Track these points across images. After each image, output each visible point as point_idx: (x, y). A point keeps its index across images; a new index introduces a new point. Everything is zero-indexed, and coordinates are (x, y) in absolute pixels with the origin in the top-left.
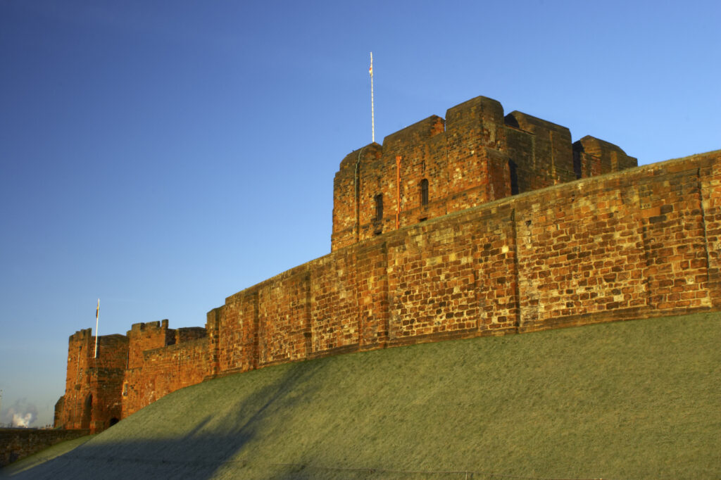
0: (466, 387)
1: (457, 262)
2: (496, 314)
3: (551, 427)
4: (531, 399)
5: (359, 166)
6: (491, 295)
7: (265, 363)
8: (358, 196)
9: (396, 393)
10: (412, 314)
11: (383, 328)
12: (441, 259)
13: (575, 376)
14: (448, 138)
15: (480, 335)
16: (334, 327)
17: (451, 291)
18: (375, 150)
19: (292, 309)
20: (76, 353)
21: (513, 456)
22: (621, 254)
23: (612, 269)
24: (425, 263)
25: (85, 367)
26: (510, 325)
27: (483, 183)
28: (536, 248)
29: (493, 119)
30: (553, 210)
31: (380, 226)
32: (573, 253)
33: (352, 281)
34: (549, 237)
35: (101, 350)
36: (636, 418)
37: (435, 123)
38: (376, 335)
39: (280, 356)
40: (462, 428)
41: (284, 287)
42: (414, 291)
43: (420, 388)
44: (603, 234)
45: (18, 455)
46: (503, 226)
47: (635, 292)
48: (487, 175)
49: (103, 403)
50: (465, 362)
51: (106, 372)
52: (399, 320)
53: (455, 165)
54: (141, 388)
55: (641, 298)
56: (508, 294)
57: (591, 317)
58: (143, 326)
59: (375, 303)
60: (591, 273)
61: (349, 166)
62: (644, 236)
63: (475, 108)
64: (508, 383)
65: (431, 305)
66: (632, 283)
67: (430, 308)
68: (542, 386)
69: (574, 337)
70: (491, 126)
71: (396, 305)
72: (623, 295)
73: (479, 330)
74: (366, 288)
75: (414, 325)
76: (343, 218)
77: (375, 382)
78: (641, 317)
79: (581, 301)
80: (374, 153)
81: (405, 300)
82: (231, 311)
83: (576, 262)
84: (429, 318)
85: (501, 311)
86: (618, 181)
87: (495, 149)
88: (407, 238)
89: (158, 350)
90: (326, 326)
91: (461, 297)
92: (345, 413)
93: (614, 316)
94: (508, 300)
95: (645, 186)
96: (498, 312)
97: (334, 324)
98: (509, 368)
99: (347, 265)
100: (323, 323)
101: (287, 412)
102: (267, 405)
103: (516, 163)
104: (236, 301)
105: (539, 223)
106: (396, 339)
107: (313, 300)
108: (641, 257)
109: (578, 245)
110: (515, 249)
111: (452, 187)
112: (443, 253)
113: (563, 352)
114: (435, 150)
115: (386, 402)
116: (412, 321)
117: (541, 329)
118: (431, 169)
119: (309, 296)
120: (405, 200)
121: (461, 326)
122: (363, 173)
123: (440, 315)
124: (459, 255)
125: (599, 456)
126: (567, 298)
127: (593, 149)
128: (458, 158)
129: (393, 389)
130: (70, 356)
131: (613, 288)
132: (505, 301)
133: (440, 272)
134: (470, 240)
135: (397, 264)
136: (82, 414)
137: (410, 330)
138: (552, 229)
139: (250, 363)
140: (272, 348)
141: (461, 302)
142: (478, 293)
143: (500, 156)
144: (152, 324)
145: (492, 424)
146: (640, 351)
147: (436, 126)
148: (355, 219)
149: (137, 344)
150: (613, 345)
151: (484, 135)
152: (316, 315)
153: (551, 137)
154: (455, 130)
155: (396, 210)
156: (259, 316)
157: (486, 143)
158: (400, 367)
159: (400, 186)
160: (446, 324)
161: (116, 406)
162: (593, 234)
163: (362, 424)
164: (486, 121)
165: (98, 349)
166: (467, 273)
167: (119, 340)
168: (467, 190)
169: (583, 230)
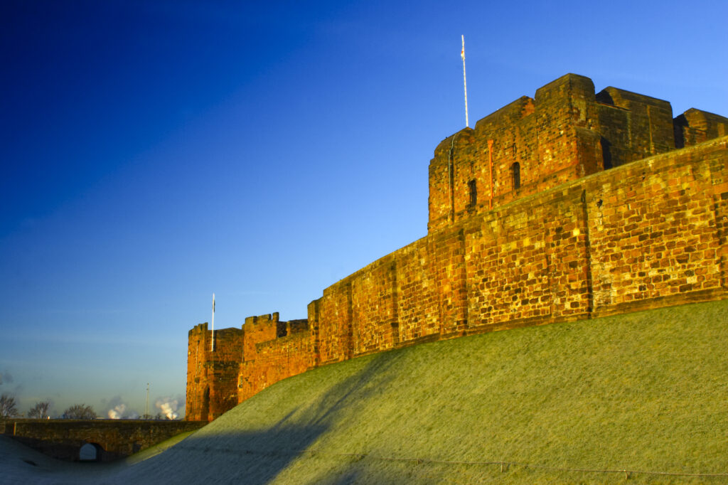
0: (523, 376)
1: (531, 247)
2: (569, 300)
3: (592, 417)
4: (581, 387)
5: (452, 153)
6: (563, 280)
7: (360, 354)
8: (452, 183)
9: (459, 382)
10: (490, 301)
11: (461, 316)
12: (516, 245)
13: (627, 363)
14: (537, 119)
15: (553, 321)
16: (418, 316)
17: (526, 277)
18: (468, 135)
19: (380, 299)
20: (194, 347)
21: (551, 446)
22: (694, 233)
23: (685, 248)
24: (501, 249)
25: (203, 360)
26: (582, 310)
27: (573, 164)
28: (607, 230)
29: (582, 97)
30: (624, 190)
31: (474, 212)
32: (644, 234)
33: (433, 269)
34: (620, 217)
35: (218, 344)
36: (677, 407)
37: (526, 104)
38: (455, 324)
39: (371, 347)
40: (510, 418)
41: (374, 277)
42: (491, 278)
43: (482, 376)
44: (675, 212)
45: (141, 446)
46: (574, 208)
47: (709, 273)
48: (577, 155)
49: (220, 395)
50: (528, 350)
51: (222, 365)
52: (477, 308)
53: (545, 146)
54: (255, 380)
55: (715, 279)
56: (580, 279)
57: (664, 300)
58: (256, 319)
59: (454, 292)
60: (663, 254)
61: (443, 152)
62: (716, 213)
63: (563, 86)
64: (563, 371)
65: (507, 292)
66: (705, 263)
67: (506, 295)
68: (594, 374)
69: (636, 322)
70: (581, 105)
71: (474, 293)
72: (696, 277)
73: (553, 317)
74: (445, 276)
75: (491, 312)
76: (439, 205)
77: (443, 371)
78: (714, 299)
79: (654, 284)
80: (467, 138)
81: (482, 288)
82: (329, 303)
83: (648, 243)
84: (506, 305)
85: (573, 296)
86: (689, 156)
87: (586, 128)
88: (482, 224)
89: (268, 343)
90: (412, 316)
91: (535, 283)
92: (410, 403)
93: (687, 299)
94: (580, 284)
95: (716, 160)
96: (571, 297)
97: (418, 314)
98: (567, 356)
99: (428, 254)
100: (409, 313)
101: (361, 402)
102: (346, 396)
103: (610, 141)
104: (333, 292)
105: (610, 204)
106: (475, 327)
107: (399, 289)
108: (714, 236)
109: (650, 226)
110: (586, 232)
111: (542, 169)
112: (518, 239)
113: (621, 338)
114: (526, 133)
115: (448, 392)
116: (490, 309)
117: (614, 314)
118: (522, 152)
119: (395, 285)
120: (497, 184)
121: (536, 312)
122: (456, 159)
123: (516, 302)
124: (532, 240)
125: (632, 446)
126: (640, 281)
127: (698, 122)
128: (547, 139)
129: (457, 379)
130: (190, 350)
131: (686, 269)
132: (577, 285)
133: (514, 258)
134: (543, 223)
135: (474, 251)
136: (201, 406)
137: (488, 318)
138: (623, 209)
139: (345, 354)
140: (365, 339)
141: (536, 287)
142: (551, 278)
143: (591, 134)
144: (264, 317)
145: (539, 413)
146: (696, 335)
147: (526, 107)
148: (450, 206)
149: (250, 338)
150: (671, 330)
151: (573, 114)
152: (402, 305)
153: (648, 112)
154: (544, 111)
155: (490, 195)
156: (353, 307)
157: (577, 122)
158: (468, 355)
159: (493, 170)
160: (522, 311)
161: (232, 398)
162: (664, 213)
163: (423, 414)
164: (575, 99)
165: (215, 342)
166: (541, 258)
167: (234, 333)
168: (557, 172)
169: (654, 209)
